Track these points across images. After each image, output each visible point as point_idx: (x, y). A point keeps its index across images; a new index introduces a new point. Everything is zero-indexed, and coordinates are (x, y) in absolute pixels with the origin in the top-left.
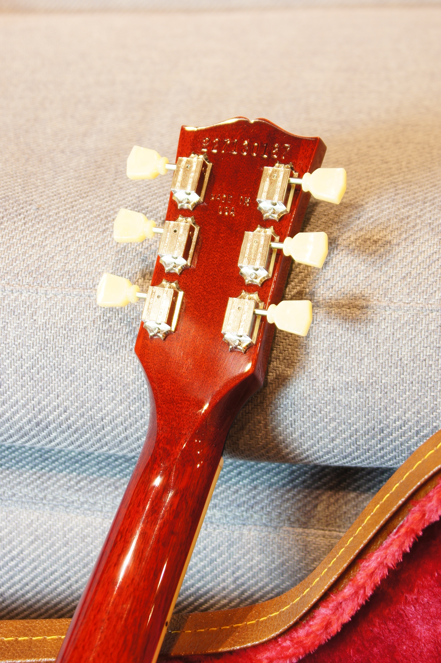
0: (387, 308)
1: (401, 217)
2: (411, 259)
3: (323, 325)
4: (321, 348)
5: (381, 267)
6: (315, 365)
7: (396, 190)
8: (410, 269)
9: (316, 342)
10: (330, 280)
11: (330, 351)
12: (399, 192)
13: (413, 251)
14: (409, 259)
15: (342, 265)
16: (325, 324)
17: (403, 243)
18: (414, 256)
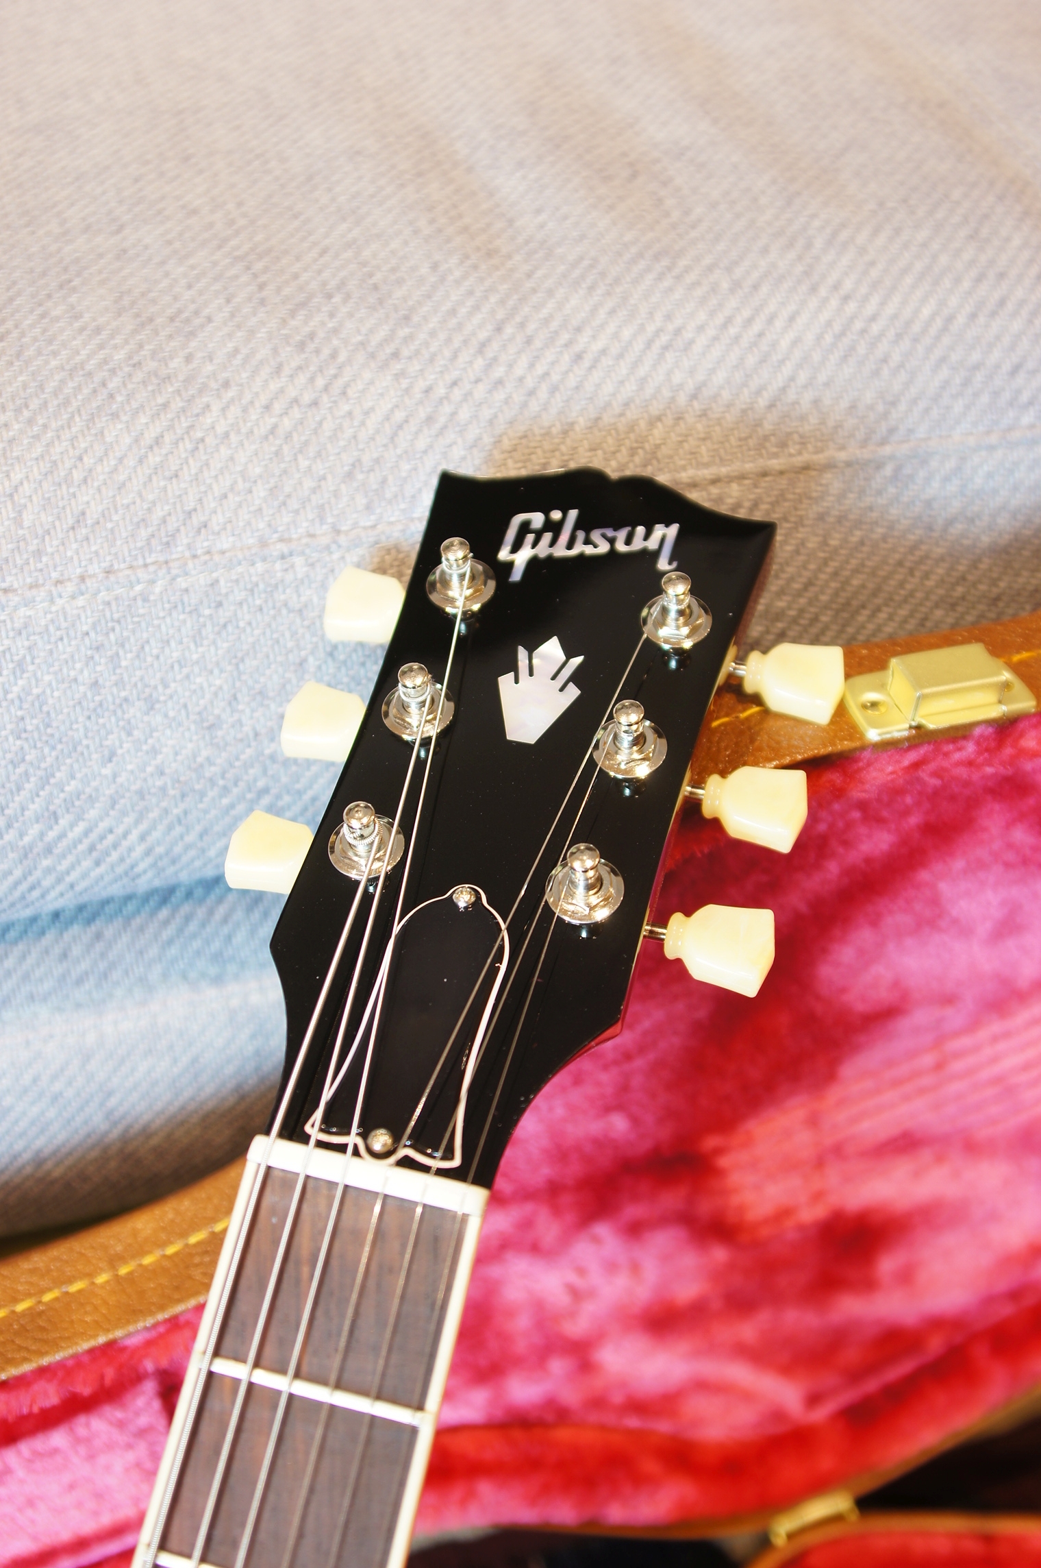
0: (334, 547)
1: (298, 338)
2: (351, 430)
3: (207, 612)
4: (214, 659)
5: (296, 460)
6: (208, 696)
7: (255, 276)
8: (355, 454)
9: (200, 649)
10: (195, 510)
11: (234, 661)
12: (263, 279)
13: (350, 413)
14: (349, 432)
15: (213, 473)
16: (210, 607)
17: (325, 399)
18: (356, 424)
